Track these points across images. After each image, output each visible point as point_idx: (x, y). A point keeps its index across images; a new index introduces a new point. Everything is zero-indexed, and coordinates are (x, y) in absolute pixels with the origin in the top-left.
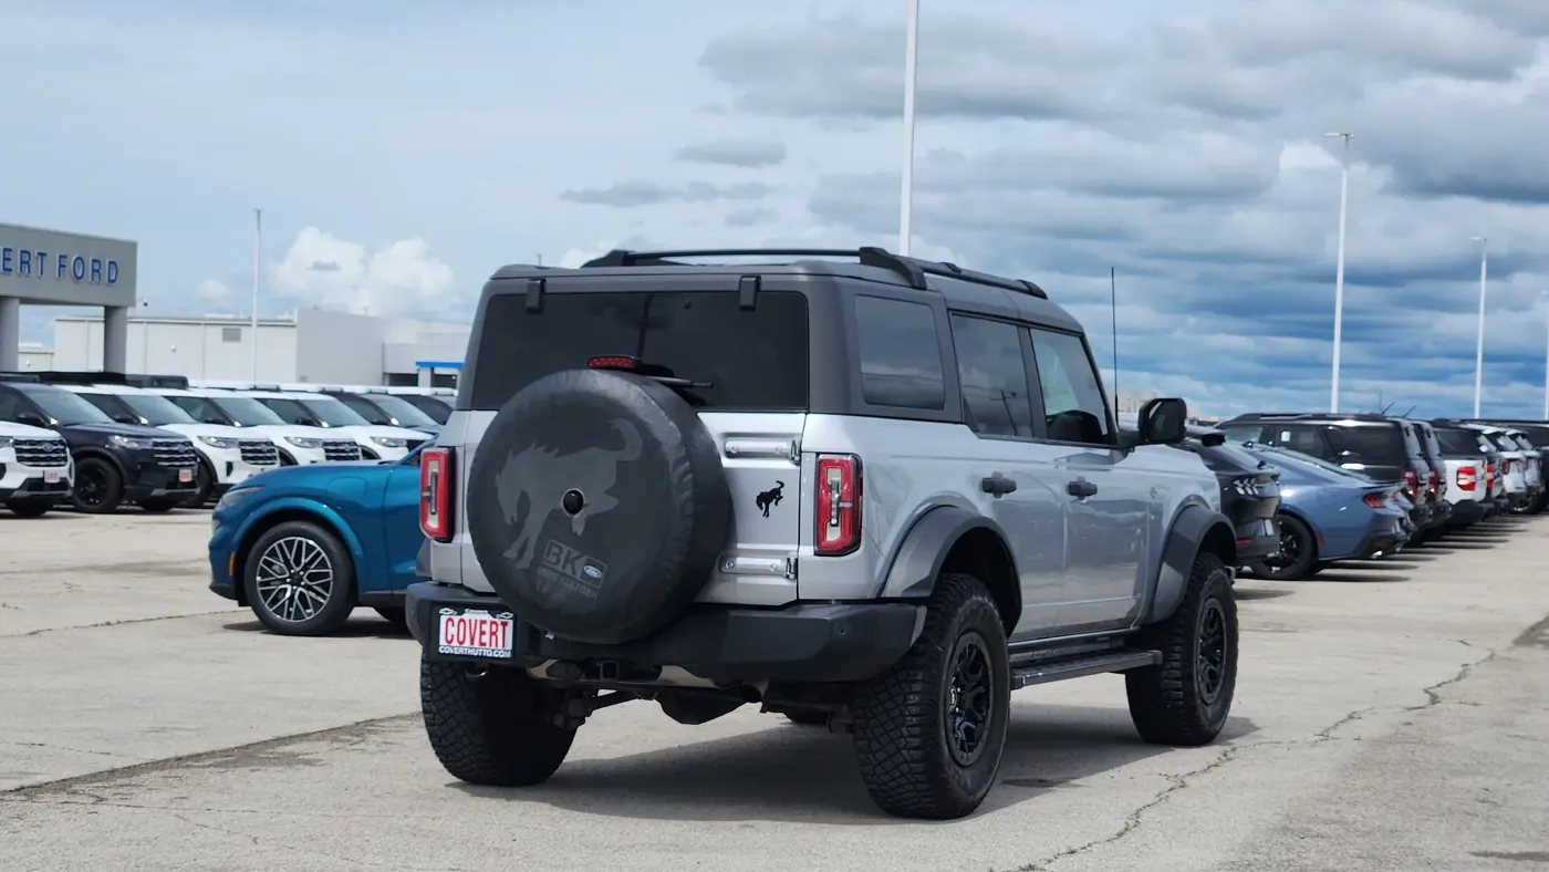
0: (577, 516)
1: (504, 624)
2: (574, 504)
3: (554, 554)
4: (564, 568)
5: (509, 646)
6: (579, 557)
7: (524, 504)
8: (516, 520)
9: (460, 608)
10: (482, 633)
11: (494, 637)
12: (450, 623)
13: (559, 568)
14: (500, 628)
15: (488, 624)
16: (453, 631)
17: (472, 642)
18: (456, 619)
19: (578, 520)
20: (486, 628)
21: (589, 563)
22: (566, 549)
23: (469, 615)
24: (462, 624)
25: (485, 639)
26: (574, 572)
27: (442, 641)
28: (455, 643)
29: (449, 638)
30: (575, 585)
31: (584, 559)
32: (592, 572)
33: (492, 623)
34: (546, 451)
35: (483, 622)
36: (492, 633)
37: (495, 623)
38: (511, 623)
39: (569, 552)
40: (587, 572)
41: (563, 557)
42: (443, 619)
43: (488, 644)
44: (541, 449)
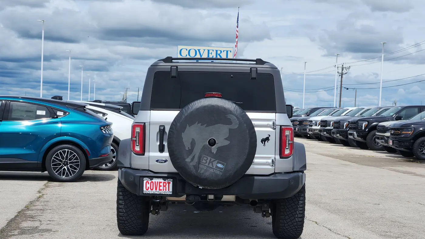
0: (213, 147)
1: (169, 183)
2: (212, 143)
3: (204, 160)
4: (209, 164)
5: (171, 190)
6: (214, 161)
7: (193, 143)
8: (190, 148)
9: (151, 178)
10: (160, 186)
11: (165, 188)
12: (147, 183)
13: (207, 164)
14: (167, 184)
15: (162, 183)
16: (148, 186)
17: (156, 189)
18: (150, 182)
19: (214, 149)
20: (161, 184)
21: (218, 163)
22: (209, 158)
23: (155, 180)
24: (152, 183)
25: (161, 188)
26: (213, 166)
27: (145, 189)
28: (149, 190)
29: (147, 188)
30: (213, 171)
31: (217, 161)
32: (220, 166)
33: (164, 183)
34: (201, 125)
35: (161, 182)
36: (164, 186)
37: (166, 183)
38: (171, 182)
39: (211, 159)
40: (218, 166)
41: (208, 161)
42: (145, 182)
43: (162, 190)
44: (200, 124)
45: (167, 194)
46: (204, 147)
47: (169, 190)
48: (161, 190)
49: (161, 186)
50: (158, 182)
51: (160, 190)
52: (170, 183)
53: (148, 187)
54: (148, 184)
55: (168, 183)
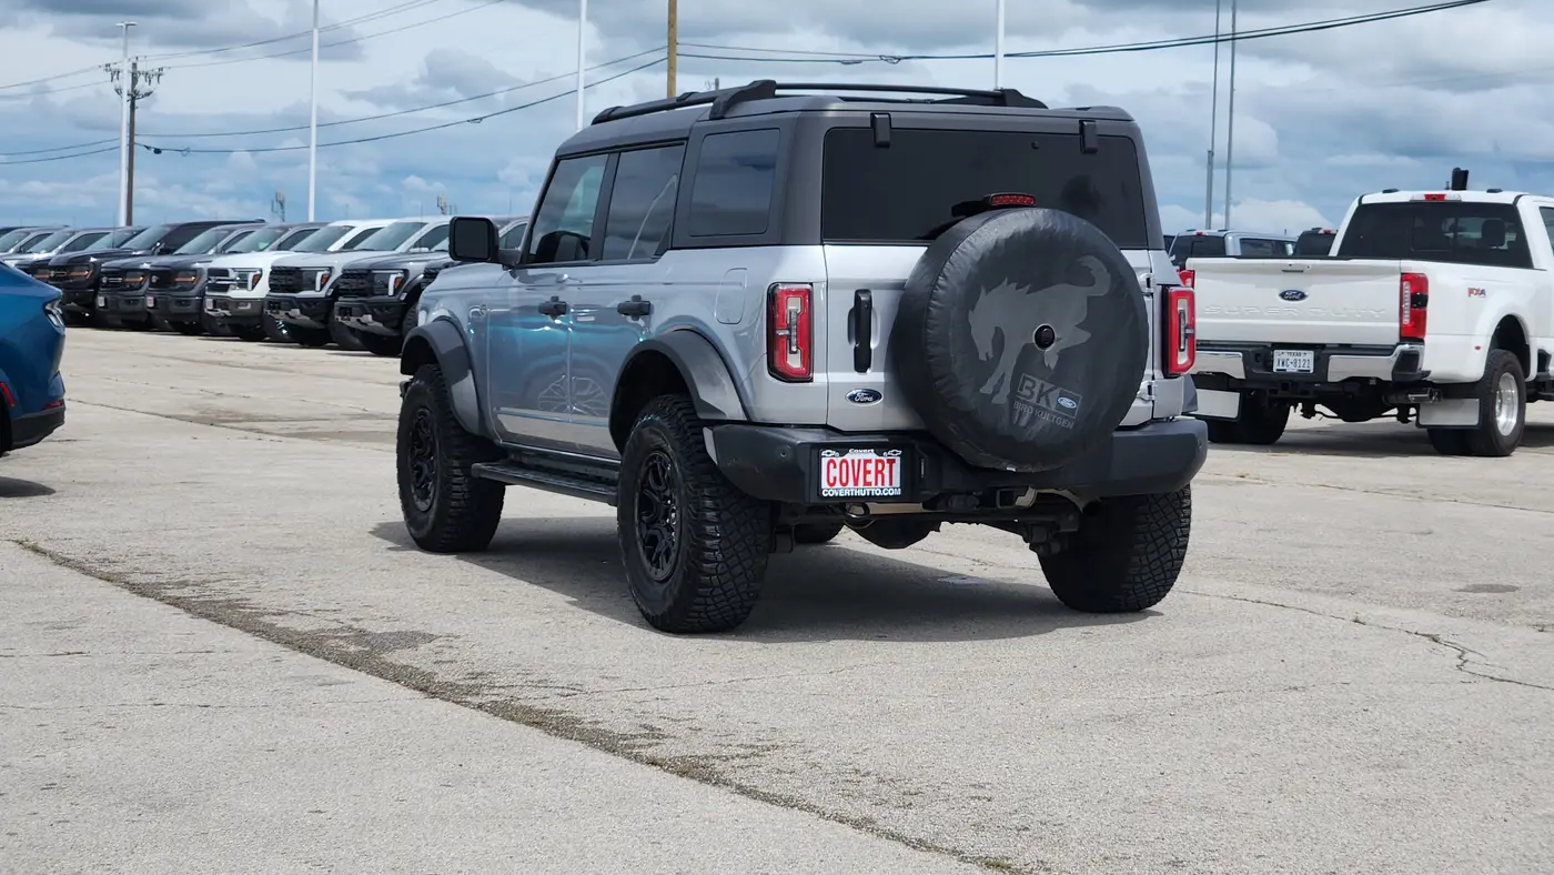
0: (1048, 350)
1: (891, 462)
2: (1044, 339)
3: (1027, 388)
4: (1038, 401)
5: (897, 481)
6: (1051, 390)
8: (991, 356)
9: (842, 449)
10: (867, 472)
11: (880, 475)
12: (832, 465)
13: (1034, 400)
14: (887, 466)
15: (873, 461)
16: (834, 472)
17: (856, 483)
18: (838, 460)
19: (1051, 355)
20: (871, 467)
21: (1062, 395)
22: (1039, 383)
23: (854, 456)
24: (844, 465)
25: (870, 478)
26: (1048, 404)
27: (824, 484)
28: (838, 485)
29: (831, 481)
30: (1051, 418)
31: (1057, 391)
32: (1067, 403)
33: (877, 462)
34: (1017, 288)
35: (870, 461)
36: (877, 472)
37: (882, 462)
38: (898, 460)
39: (1042, 386)
40: (1062, 403)
41: (1036, 390)
42: (824, 462)
43: (873, 484)
44: (1014, 285)
45: (889, 496)
46: (1026, 350)
47: (891, 484)
48: (870, 484)
49: (869, 472)
50: (859, 461)
51: (866, 483)
52: (894, 461)
53: (835, 479)
54: (835, 467)
55: (889, 461)
